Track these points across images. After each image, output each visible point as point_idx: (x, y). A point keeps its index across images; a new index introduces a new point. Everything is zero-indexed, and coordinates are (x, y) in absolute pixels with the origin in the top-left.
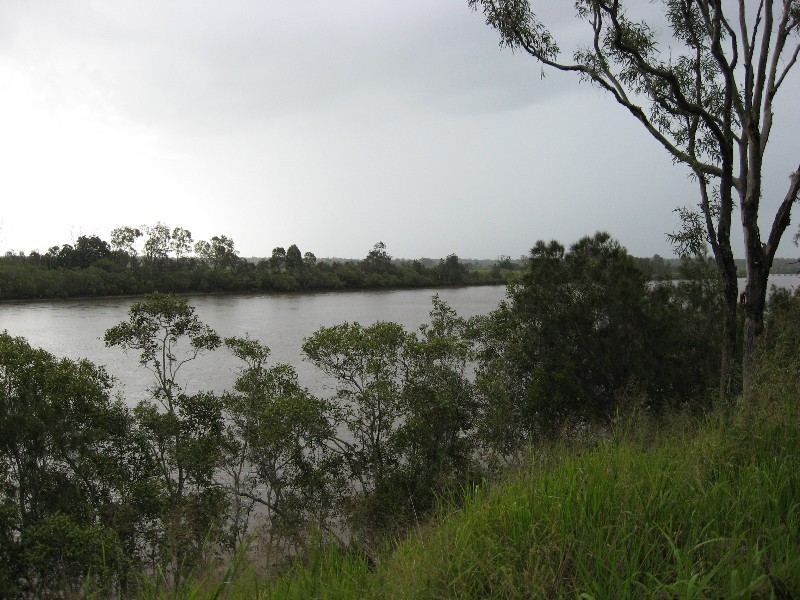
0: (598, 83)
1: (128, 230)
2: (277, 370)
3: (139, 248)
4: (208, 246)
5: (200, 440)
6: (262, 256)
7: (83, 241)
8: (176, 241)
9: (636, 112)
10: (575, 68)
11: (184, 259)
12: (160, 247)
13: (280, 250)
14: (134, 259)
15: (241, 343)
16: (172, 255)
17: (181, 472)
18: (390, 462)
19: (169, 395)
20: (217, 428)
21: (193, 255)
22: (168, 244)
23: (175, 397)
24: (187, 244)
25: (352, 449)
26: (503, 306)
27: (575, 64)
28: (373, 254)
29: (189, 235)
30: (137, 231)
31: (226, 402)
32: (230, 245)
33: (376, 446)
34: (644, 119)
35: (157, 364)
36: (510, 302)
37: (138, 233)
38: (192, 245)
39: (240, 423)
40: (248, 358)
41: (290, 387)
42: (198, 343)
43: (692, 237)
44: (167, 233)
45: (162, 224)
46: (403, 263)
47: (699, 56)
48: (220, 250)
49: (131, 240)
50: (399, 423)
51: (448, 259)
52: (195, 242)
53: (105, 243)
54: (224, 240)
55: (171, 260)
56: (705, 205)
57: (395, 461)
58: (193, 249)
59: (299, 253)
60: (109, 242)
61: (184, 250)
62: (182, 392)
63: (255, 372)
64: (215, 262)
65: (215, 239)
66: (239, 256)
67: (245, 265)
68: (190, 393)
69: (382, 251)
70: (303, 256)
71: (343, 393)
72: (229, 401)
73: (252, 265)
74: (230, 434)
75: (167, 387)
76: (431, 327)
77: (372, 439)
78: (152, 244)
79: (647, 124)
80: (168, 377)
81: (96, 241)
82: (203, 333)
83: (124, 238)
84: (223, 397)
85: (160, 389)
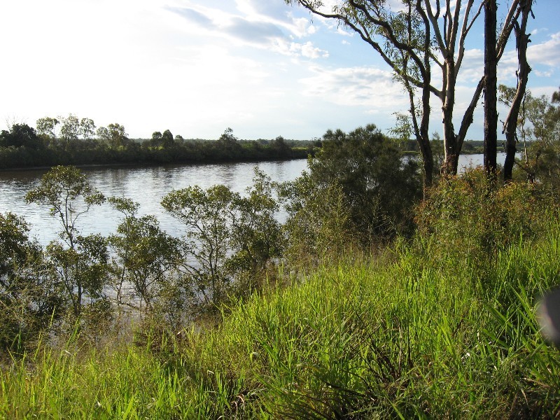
0: (349, 26)
1: (49, 120)
2: (145, 219)
3: (57, 132)
4: (106, 131)
5: (93, 267)
6: (146, 138)
7: (16, 128)
8: (84, 128)
9: (376, 46)
10: (334, 16)
11: (89, 140)
12: (72, 131)
13: (158, 134)
14: (54, 139)
15: (120, 201)
16: (81, 137)
17: (80, 289)
18: (224, 280)
19: (70, 236)
20: (104, 258)
21: (96, 137)
22: (78, 130)
23: (75, 238)
24: (91, 129)
25: (198, 272)
26: (304, 174)
27: (334, 14)
28: (224, 136)
29: (92, 123)
30: (55, 120)
31: (111, 241)
32: (122, 129)
33: (214, 269)
34: (380, 51)
35: (62, 215)
36: (309, 171)
37: (56, 122)
38: (95, 131)
39: (121, 255)
40: (126, 211)
41: (153, 230)
42: (90, 201)
43: (404, 131)
44: (77, 121)
45: (73, 115)
46: (246, 142)
47: (410, 11)
48: (115, 134)
49: (51, 127)
50: (230, 254)
51: (277, 140)
52: (98, 128)
53: (32, 129)
54: (117, 126)
55: (81, 141)
56: (412, 110)
57: (228, 280)
58: (96, 133)
59: (172, 136)
60: (35, 128)
61: (89, 134)
62: (79, 234)
63: (130, 220)
64: (112, 142)
65: (112, 126)
66: (129, 137)
67: (134, 144)
68: (85, 235)
69: (230, 134)
70: (174, 138)
71: (190, 234)
72: (113, 240)
73: (138, 144)
74: (114, 263)
75: (69, 231)
76: (254, 189)
77: (211, 265)
78: (66, 129)
79: (382, 54)
80: (70, 224)
81: (26, 128)
82: (93, 193)
83: (46, 125)
84: (109, 238)
85: (64, 232)
